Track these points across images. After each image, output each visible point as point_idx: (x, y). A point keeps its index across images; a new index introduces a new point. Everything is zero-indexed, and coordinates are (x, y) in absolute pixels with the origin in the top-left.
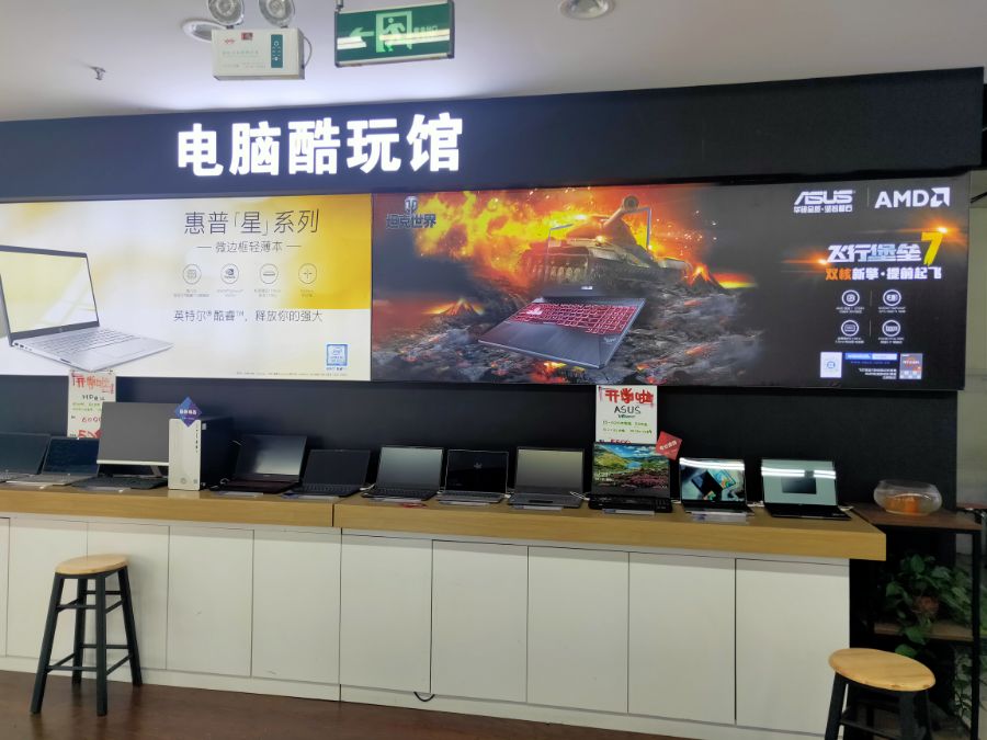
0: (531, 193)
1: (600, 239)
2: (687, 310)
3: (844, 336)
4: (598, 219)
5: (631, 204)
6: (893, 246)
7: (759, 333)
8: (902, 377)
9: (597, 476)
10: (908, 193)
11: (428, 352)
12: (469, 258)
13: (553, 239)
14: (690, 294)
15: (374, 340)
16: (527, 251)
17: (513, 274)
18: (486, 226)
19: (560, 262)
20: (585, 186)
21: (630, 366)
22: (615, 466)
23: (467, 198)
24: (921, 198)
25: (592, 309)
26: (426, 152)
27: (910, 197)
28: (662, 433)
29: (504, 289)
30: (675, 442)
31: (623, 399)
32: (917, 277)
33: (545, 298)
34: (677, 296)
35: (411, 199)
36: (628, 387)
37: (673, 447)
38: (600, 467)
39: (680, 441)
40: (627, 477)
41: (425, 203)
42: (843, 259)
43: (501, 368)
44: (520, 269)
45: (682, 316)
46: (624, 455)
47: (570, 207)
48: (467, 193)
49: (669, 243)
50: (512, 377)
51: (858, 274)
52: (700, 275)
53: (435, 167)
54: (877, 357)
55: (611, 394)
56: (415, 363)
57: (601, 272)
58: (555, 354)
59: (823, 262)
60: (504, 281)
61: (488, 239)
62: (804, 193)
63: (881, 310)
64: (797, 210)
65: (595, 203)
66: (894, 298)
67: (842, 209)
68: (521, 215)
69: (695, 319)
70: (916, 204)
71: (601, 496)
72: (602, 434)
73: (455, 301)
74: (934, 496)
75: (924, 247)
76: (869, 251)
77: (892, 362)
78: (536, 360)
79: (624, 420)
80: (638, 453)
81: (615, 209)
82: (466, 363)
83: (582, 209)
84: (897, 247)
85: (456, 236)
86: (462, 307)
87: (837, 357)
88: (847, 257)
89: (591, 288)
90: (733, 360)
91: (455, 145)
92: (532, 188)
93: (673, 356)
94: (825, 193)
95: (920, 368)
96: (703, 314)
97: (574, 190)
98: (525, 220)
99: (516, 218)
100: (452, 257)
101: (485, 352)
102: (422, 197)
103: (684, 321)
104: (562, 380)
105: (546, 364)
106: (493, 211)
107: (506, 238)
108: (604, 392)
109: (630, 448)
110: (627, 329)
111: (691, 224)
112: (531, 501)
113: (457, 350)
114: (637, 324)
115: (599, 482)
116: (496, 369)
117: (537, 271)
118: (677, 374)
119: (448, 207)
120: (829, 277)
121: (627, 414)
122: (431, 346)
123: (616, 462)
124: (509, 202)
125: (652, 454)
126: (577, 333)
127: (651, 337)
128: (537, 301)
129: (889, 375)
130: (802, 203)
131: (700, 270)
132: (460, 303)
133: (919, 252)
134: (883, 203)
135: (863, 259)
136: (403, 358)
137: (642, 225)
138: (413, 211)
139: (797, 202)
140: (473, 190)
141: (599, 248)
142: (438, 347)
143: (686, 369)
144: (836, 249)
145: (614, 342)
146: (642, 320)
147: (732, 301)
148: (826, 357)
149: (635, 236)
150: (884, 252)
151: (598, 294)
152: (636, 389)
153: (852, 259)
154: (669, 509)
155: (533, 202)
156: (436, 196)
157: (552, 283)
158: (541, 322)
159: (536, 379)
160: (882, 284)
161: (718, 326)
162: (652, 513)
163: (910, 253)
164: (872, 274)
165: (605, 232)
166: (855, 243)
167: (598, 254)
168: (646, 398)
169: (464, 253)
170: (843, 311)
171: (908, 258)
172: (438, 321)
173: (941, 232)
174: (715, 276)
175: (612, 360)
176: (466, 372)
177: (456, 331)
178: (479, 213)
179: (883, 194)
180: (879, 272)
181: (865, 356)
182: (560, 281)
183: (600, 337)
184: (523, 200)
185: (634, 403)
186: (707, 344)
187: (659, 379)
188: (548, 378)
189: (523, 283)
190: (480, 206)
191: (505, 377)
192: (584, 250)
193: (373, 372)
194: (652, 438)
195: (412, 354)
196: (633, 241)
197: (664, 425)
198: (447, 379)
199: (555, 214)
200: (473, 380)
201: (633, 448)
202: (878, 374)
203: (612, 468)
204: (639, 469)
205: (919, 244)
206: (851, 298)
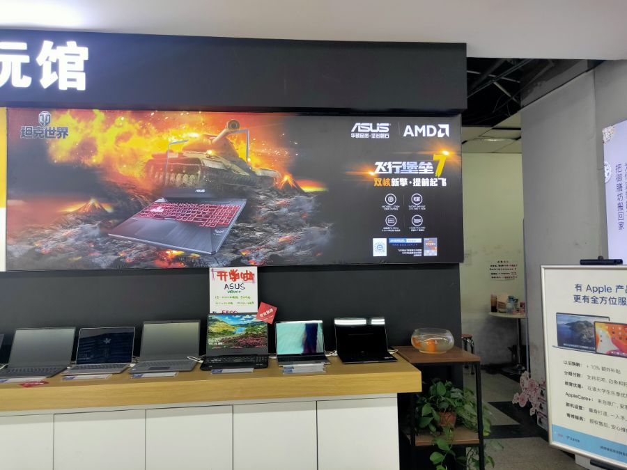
0: (153, 114)
1: (210, 152)
2: (278, 208)
3: (387, 226)
4: (208, 137)
5: (234, 126)
6: (416, 163)
7: (331, 225)
8: (425, 255)
9: (211, 341)
10: (424, 127)
11: (62, 245)
12: (99, 165)
13: (171, 151)
14: (280, 196)
15: (9, 235)
16: (150, 161)
17: (139, 180)
18: (114, 139)
19: (178, 170)
20: (198, 111)
21: (236, 252)
22: (224, 333)
23: (96, 115)
24: (432, 131)
25: (205, 208)
26: (55, 73)
27: (424, 130)
28: (262, 303)
29: (131, 191)
30: (272, 310)
31: (231, 278)
32: (431, 185)
33: (166, 198)
34: (271, 197)
35: (45, 113)
36: (235, 268)
37: (271, 314)
38: (213, 334)
39: (276, 309)
40: (235, 340)
41: (58, 117)
42: (384, 171)
43: (129, 256)
44: (144, 175)
45: (275, 212)
46: (232, 323)
47: (184, 127)
48: (96, 111)
49: (264, 156)
50: (139, 264)
51: (395, 182)
52: (287, 182)
53: (63, 86)
54: (409, 241)
55: (221, 274)
56: (50, 254)
57: (211, 178)
58: (174, 243)
59: (372, 173)
60: (130, 184)
61: (116, 150)
62: (357, 124)
63: (411, 207)
64: (353, 136)
65: (206, 124)
66: (418, 199)
67: (382, 136)
68: (144, 131)
69: (284, 216)
70: (429, 135)
71: (212, 358)
72: (215, 307)
73: (87, 200)
74: (449, 338)
75: (435, 164)
76: (401, 167)
77: (418, 244)
78: (159, 249)
79: (233, 294)
80: (243, 321)
81: (221, 130)
82: (97, 253)
83: (195, 128)
84: (418, 164)
85: (87, 147)
86: (93, 206)
87: (384, 241)
88: (388, 170)
89: (203, 191)
90: (312, 246)
91: (82, 69)
92: (153, 110)
93: (268, 244)
94: (371, 124)
95: (436, 248)
96: (290, 211)
97: (188, 113)
98: (148, 136)
99: (140, 133)
100: (84, 164)
101: (115, 243)
102: (55, 112)
103: (276, 217)
104: (182, 265)
105: (168, 252)
106: (120, 127)
107: (132, 150)
108: (216, 273)
109: (237, 316)
110: (233, 224)
111: (281, 143)
112: (151, 369)
113: (89, 242)
114: (238, 221)
115: (212, 346)
116: (125, 258)
117: (159, 177)
118: (272, 257)
119: (79, 122)
120: (376, 184)
121: (234, 290)
122: (65, 239)
123: (226, 329)
124: (133, 120)
125: (254, 320)
126: (192, 226)
127: (252, 229)
128: (159, 201)
129: (417, 253)
130: (356, 131)
131: (287, 178)
132: (92, 202)
133: (432, 167)
134: (408, 133)
135: (397, 172)
136: (37, 250)
137: (242, 142)
138: (47, 124)
139: (353, 130)
140: (102, 108)
141: (210, 159)
142: (71, 240)
143: (278, 253)
144: (379, 164)
145: (223, 234)
146: (244, 217)
147: (310, 201)
148: (376, 241)
149: (237, 151)
150: (410, 167)
151: (208, 196)
152: (241, 270)
153: (390, 172)
154: (265, 365)
155: (155, 122)
156: (69, 112)
157: (172, 187)
158: (163, 218)
159: (159, 264)
160: (410, 189)
161: (301, 220)
162: (251, 370)
163: (426, 168)
164: (404, 182)
165: (212, 147)
166: (392, 161)
167: (209, 164)
168: (248, 277)
169: (94, 161)
170: (386, 208)
171: (426, 172)
172: (72, 218)
173: (445, 154)
174: (298, 182)
175: (222, 247)
176: (97, 260)
177: (88, 226)
178: (108, 128)
179: (408, 127)
180: (408, 181)
181: (401, 241)
182: (178, 185)
183: (212, 230)
184: (147, 119)
185: (240, 281)
186: (293, 233)
187: (259, 261)
188: (170, 263)
189: (148, 187)
190: (108, 123)
191: (133, 263)
192: (197, 161)
193: (8, 263)
194: (254, 308)
195: (46, 246)
196: (235, 155)
197: (262, 298)
198: (81, 267)
199: (172, 131)
200: (104, 268)
201: (240, 316)
202: (411, 253)
203: (223, 334)
204: (244, 333)
205: (432, 162)
206: (391, 199)
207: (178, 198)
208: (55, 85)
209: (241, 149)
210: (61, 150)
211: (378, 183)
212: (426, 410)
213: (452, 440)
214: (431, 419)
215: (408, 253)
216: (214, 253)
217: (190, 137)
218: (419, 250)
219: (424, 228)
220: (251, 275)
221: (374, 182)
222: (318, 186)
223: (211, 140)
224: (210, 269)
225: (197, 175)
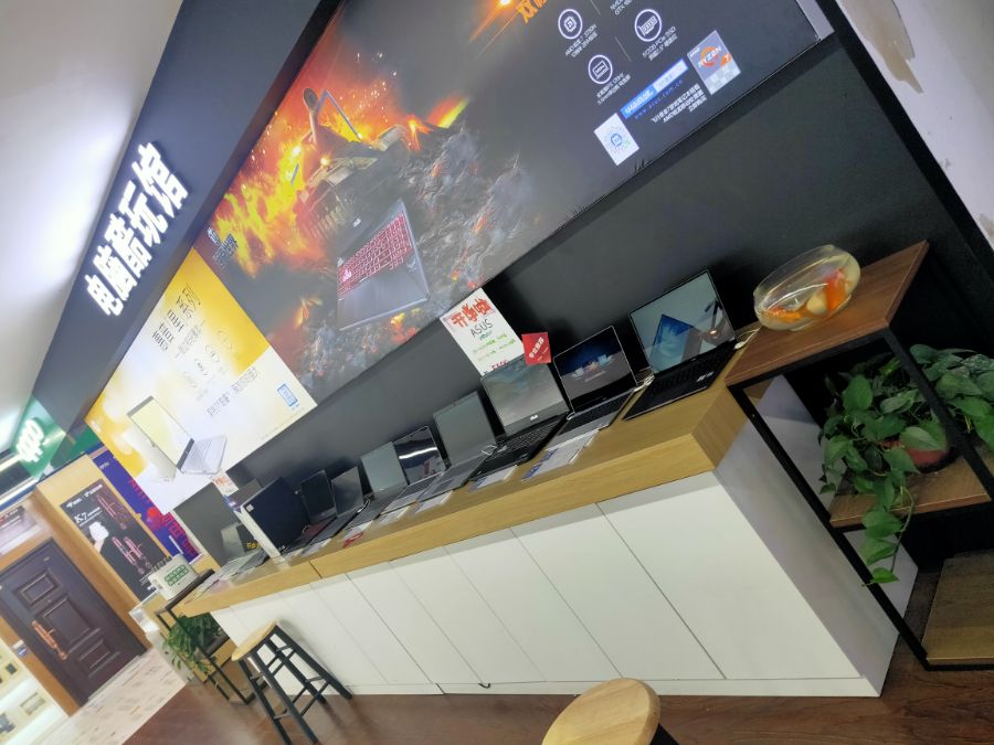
0: (253, 157)
1: (324, 161)
2: (439, 182)
3: (602, 86)
4: (307, 141)
7: (517, 156)
8: (712, 90)
9: (502, 414)
11: (324, 361)
12: (275, 257)
16: (296, 219)
17: (308, 250)
18: (259, 218)
19: (322, 212)
21: (446, 281)
23: (231, 202)
25: (377, 242)
28: (523, 336)
29: (314, 269)
30: (541, 340)
33: (341, 257)
34: (420, 173)
35: (210, 231)
36: (463, 303)
37: (543, 345)
39: (545, 335)
41: (218, 228)
43: (371, 345)
44: (307, 241)
45: (441, 192)
48: (227, 197)
49: (368, 116)
50: (383, 350)
52: (417, 130)
53: (177, 204)
54: (660, 84)
55: (457, 319)
56: (325, 375)
57: (351, 197)
58: (389, 309)
61: (270, 229)
63: (616, 7)
65: (292, 125)
68: (265, 186)
69: (454, 189)
72: (481, 365)
77: (682, 77)
78: (383, 322)
79: (487, 339)
81: (308, 120)
82: (349, 356)
83: (290, 141)
85: (254, 243)
86: (308, 306)
89: (358, 221)
90: (518, 211)
91: (168, 171)
92: (250, 152)
93: (468, 246)
95: (728, 56)
97: (270, 126)
98: (272, 190)
99: (266, 192)
100: (268, 265)
101: (351, 337)
102: (213, 224)
103: (446, 198)
104: (413, 330)
105: (393, 322)
106: (250, 199)
110: (414, 245)
113: (336, 347)
116: (369, 349)
117: (317, 234)
118: (486, 262)
120: (526, 16)
121: (484, 332)
122: (321, 354)
124: (251, 182)
126: (386, 276)
127: (437, 237)
128: (339, 264)
129: (693, 99)
131: (413, 126)
132: (303, 303)
136: (316, 375)
137: (336, 116)
138: (219, 242)
141: (332, 173)
142: (325, 352)
143: (488, 251)
145: (416, 263)
149: (342, 135)
152: (470, 302)
155: (260, 167)
157: (333, 237)
158: (357, 284)
161: (476, 181)
165: (320, 152)
167: (336, 179)
168: (483, 306)
169: (270, 255)
170: (575, 51)
172: (307, 329)
174: (429, 120)
175: (429, 284)
177: (322, 330)
178: (246, 209)
181: (646, 96)
182: (336, 231)
184: (255, 170)
185: (480, 317)
186: (483, 209)
187: (477, 279)
188: (403, 333)
189: (319, 253)
190: (242, 203)
191: (379, 352)
192: (325, 184)
194: (519, 348)
195: (318, 368)
196: (345, 141)
200: (365, 368)
202: (680, 110)
206: (570, 23)
207: (349, 247)
209: (342, 128)
210: (247, 261)
211: (527, 12)
215: (675, 113)
216: (428, 297)
217: (297, 157)
218: (692, 90)
219: (673, 30)
220: (482, 302)
221: (521, 15)
222: (452, 105)
223: (312, 142)
224: (441, 319)
225: (339, 203)
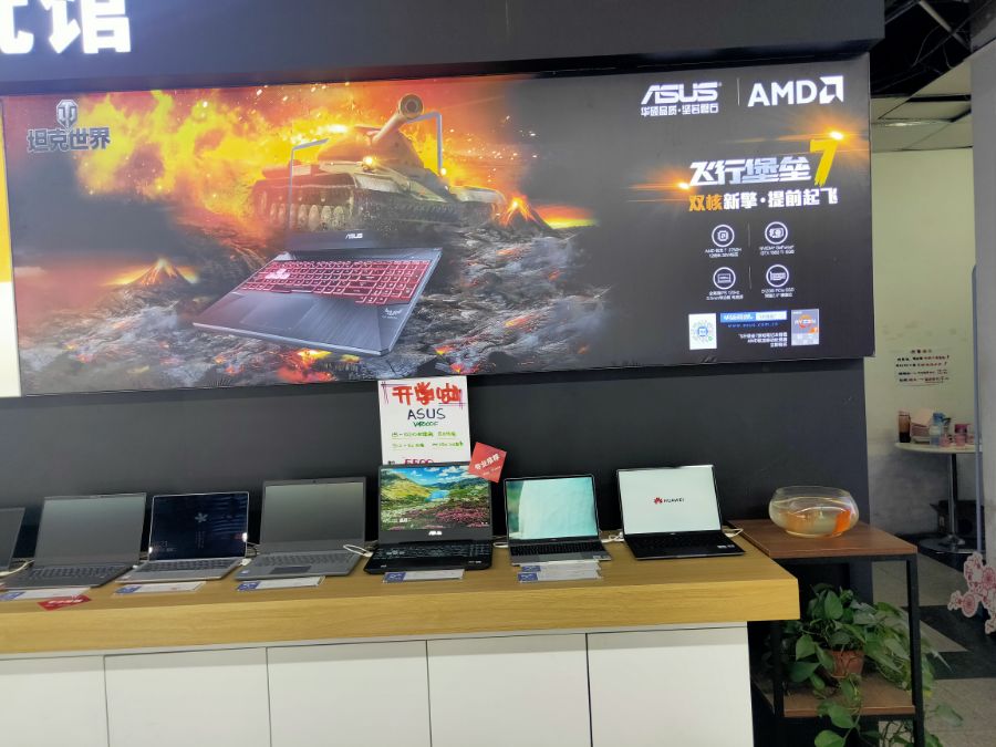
0: (259, 92)
1: (369, 161)
2: (502, 262)
3: (718, 290)
4: (364, 131)
5: (412, 107)
6: (774, 160)
7: (605, 291)
8: (794, 343)
9: (386, 516)
10: (790, 85)
11: (114, 346)
12: (168, 196)
13: (298, 163)
14: (506, 240)
15: (21, 332)
16: (259, 183)
17: (241, 220)
18: (193, 145)
19: (313, 199)
20: (344, 81)
21: (425, 350)
22: (410, 500)
23: (157, 102)
24: (807, 91)
25: (365, 267)
26: (74, 22)
27: (791, 91)
28: (478, 445)
29: (228, 242)
30: (496, 457)
31: (419, 399)
32: (807, 203)
33: (292, 253)
34: (486, 242)
35: (67, 103)
36: (425, 380)
37: (495, 464)
38: (390, 503)
39: (504, 454)
40: (430, 514)
41: (90, 109)
42: (710, 181)
43: (232, 363)
44: (251, 210)
45: (497, 272)
46: (425, 481)
47: (318, 114)
48: (157, 94)
49: (471, 163)
50: (250, 377)
51: (731, 202)
52: (517, 210)
53: (91, 47)
54: (761, 316)
55: (400, 392)
56: (94, 363)
57: (373, 210)
58: (310, 337)
59: (684, 186)
60: (227, 230)
61: (197, 165)
62: (653, 88)
63: (764, 250)
64: (645, 112)
65: (358, 107)
66: (778, 233)
67: (705, 109)
68: (246, 126)
69: (514, 277)
70: (801, 100)
71: (389, 547)
72: (391, 452)
73: (151, 261)
74: (850, 505)
75: (814, 162)
76: (743, 169)
77: (780, 322)
78: (284, 348)
79: (421, 429)
80: (445, 477)
81: (389, 116)
82: (175, 360)
83: (339, 116)
84: (779, 162)
85: (145, 162)
86: (163, 273)
87: (711, 318)
88: (716, 177)
89: (360, 236)
90: (569, 332)
92: (260, 84)
93: (485, 332)
94: (681, 87)
95: (817, 329)
96: (525, 267)
97: (324, 87)
98: (253, 135)
99: (238, 131)
100: (141, 195)
101: (205, 340)
102: (85, 100)
103: (498, 280)
104: (328, 377)
105: (302, 354)
106: (200, 121)
107: (226, 164)
108: (390, 390)
109: (433, 470)
110: (418, 296)
111: (505, 136)
112: (277, 571)
113: (161, 339)
114: (429, 289)
115: (389, 525)
116: (225, 366)
117: (277, 213)
118: (493, 356)
119: (127, 115)
120: (692, 207)
121: (426, 420)
122: (118, 335)
123: (412, 493)
124: (225, 107)
125: (465, 476)
126: (345, 305)
127: (454, 306)
128: (280, 258)
129: (778, 340)
130: (652, 102)
131: (517, 204)
132: (161, 265)
133: (807, 167)
134: (759, 100)
135: (736, 180)
136: (71, 357)
137: (429, 137)
138: (71, 123)
139: (645, 101)
140: (167, 87)
141: (370, 174)
142: (129, 337)
143: (506, 349)
144: (700, 167)
145: (401, 316)
146: (439, 282)
147: (564, 246)
148: (695, 320)
149: (421, 156)
150: (761, 169)
151: (370, 244)
152: (436, 383)
153: (722, 181)
154: (486, 562)
155: (264, 107)
156: (108, 97)
157: (301, 231)
158: (289, 290)
159: (287, 376)
160: (764, 214)
161: (547, 285)
162: (458, 573)
163: (796, 170)
164: (749, 200)
165: (373, 151)
166: (725, 159)
167: (367, 184)
168: (450, 395)
169: (160, 187)
170: (715, 254)
171: (795, 177)
172: (126, 296)
173: (836, 138)
174: (539, 211)
175: (400, 341)
176: (176, 373)
177: (156, 310)
178: (180, 124)
179: (758, 87)
180: (758, 197)
181: (746, 317)
182: (313, 226)
183: (380, 308)
184: (248, 104)
185: (435, 403)
186: (533, 310)
187: (469, 366)
188: (305, 374)
189: (257, 232)
190: (181, 113)
191: (240, 376)
192: (346, 178)
193: (25, 381)
194: (463, 453)
195: (87, 349)
196: (417, 163)
197: (477, 436)
198: (150, 386)
199: (297, 122)
200: (189, 386)
201: (438, 469)
202: (764, 341)
203: (408, 503)
204: (447, 499)
205: (808, 157)
206: (724, 236)
207: (315, 251)
208: (76, 45)
209: (427, 150)
210: (100, 170)
211: (696, 205)
212: (803, 647)
213: (859, 705)
214: (814, 666)
215: (759, 341)
216: (384, 353)
217: (332, 134)
218: (781, 334)
219: (792, 289)
220: (456, 391)
221: (690, 204)
222: (577, 216)
223: (371, 137)
224: (380, 382)
225: (348, 205)
